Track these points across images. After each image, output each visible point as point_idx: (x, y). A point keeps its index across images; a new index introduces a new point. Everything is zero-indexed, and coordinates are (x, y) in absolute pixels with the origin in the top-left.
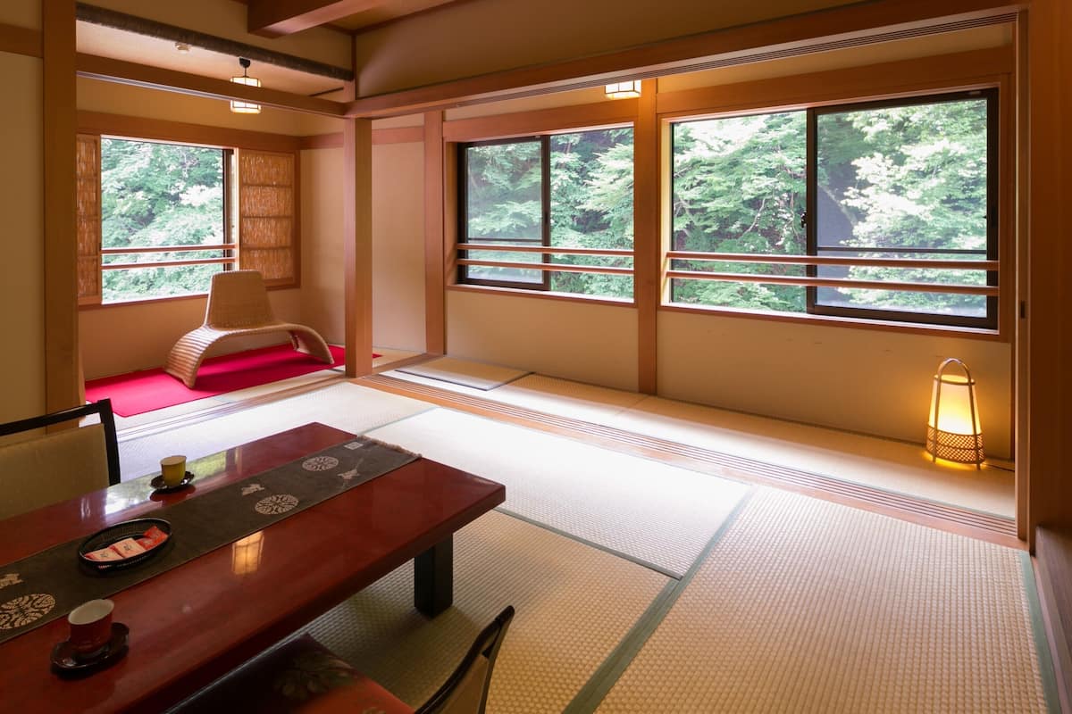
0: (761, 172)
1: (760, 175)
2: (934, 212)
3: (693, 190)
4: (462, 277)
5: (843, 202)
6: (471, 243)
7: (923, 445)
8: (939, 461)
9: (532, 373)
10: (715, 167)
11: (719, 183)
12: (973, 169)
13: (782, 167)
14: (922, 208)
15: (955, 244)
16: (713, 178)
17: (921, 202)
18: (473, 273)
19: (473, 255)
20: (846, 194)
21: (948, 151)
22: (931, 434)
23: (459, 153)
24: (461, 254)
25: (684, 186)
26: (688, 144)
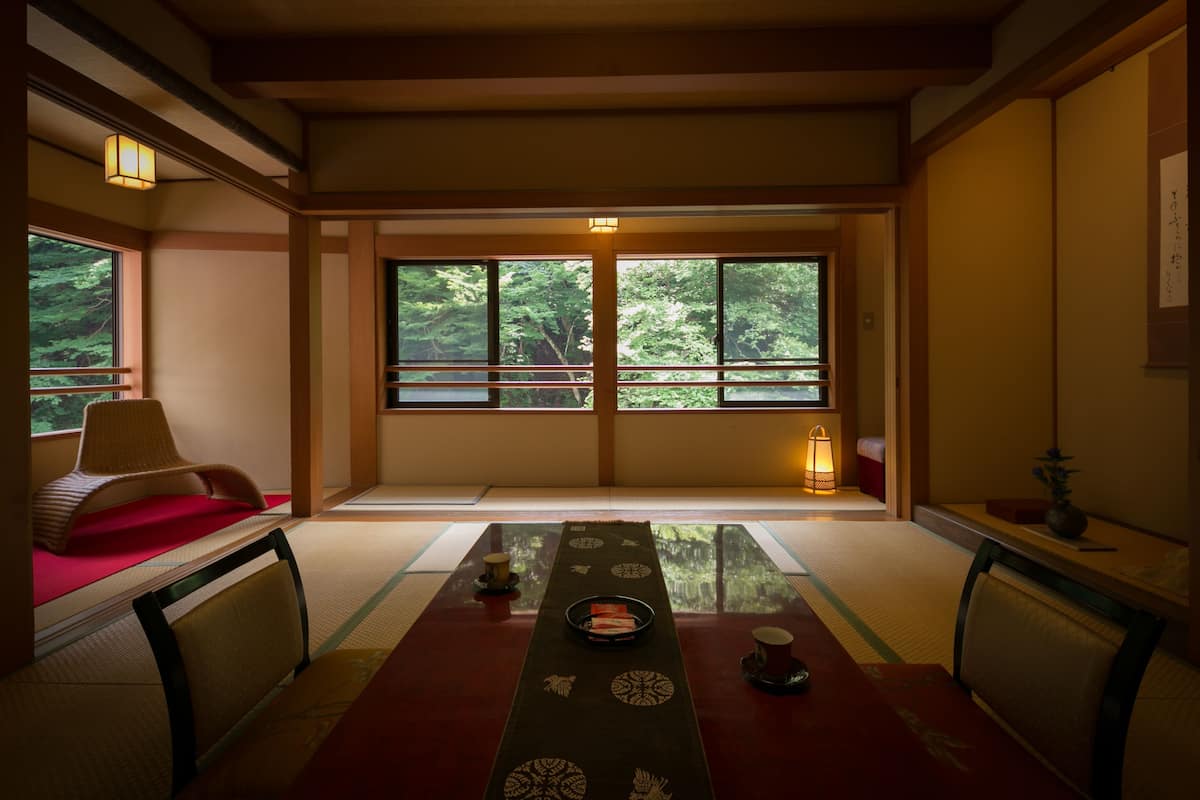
0: (510, 321)
1: (509, 323)
2: (641, 355)
3: (451, 336)
4: (392, 401)
5: (580, 347)
6: (402, 365)
7: (803, 486)
8: (817, 492)
9: (491, 487)
10: (471, 316)
11: (474, 329)
12: (659, 325)
13: (527, 318)
14: (633, 351)
15: (654, 379)
16: (470, 325)
17: (632, 347)
18: (405, 396)
19: (405, 377)
20: (582, 341)
21: (645, 312)
22: (809, 476)
23: (390, 269)
24: (392, 376)
25: (442, 332)
26: (444, 294)
